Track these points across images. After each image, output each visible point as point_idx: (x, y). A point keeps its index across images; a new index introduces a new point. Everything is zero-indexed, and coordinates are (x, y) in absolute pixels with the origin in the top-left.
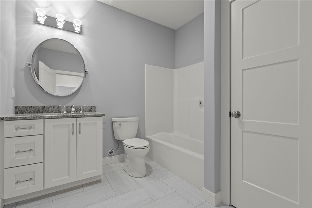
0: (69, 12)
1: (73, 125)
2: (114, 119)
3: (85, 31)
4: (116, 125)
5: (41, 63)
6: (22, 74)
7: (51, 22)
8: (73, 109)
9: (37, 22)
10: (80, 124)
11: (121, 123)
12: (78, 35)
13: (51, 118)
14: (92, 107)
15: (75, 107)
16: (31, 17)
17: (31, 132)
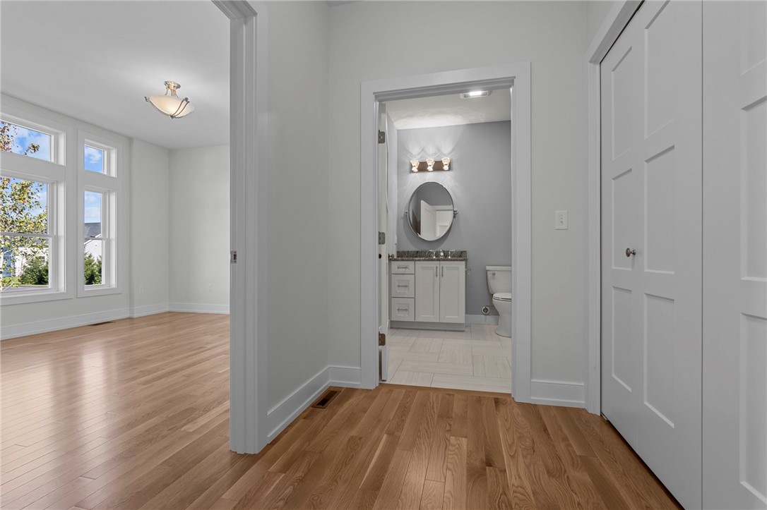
0: (439, 150)
1: (437, 268)
2: (488, 268)
3: (454, 166)
4: (490, 275)
5: (422, 202)
6: (402, 221)
7: (423, 167)
8: (442, 254)
9: (413, 172)
10: (442, 268)
11: (496, 272)
12: (447, 173)
13: (419, 260)
14: (462, 252)
15: (444, 252)
16: (408, 167)
17: (407, 271)
